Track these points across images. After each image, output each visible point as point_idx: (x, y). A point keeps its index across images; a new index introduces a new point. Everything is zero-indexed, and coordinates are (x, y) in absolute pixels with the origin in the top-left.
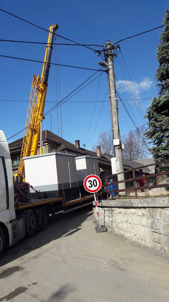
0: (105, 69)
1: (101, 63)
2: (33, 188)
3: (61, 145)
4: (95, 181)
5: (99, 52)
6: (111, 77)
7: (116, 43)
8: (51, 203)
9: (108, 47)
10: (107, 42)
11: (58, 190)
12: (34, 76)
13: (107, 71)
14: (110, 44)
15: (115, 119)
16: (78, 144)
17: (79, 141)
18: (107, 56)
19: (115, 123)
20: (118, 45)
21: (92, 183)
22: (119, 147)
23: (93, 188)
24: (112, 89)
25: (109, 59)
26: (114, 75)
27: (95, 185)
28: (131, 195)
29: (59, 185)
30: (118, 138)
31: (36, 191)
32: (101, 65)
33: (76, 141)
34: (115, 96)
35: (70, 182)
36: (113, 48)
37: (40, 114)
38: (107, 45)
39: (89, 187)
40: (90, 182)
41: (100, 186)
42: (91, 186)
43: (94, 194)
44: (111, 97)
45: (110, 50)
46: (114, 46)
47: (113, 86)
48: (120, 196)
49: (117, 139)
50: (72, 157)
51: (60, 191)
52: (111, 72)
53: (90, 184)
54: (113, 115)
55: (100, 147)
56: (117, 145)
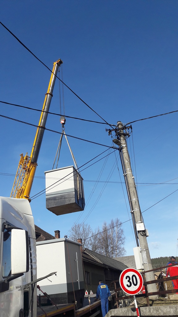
0: (117, 146)
1: (115, 141)
2: (40, 290)
3: (40, 236)
4: (134, 277)
5: (110, 131)
6: (125, 155)
7: (128, 124)
8: (63, 313)
9: (120, 126)
10: (119, 123)
12: (22, 155)
13: (120, 149)
14: (122, 125)
15: (134, 199)
16: (58, 235)
17: (59, 232)
18: (119, 135)
19: (135, 203)
20: (131, 125)
21: (131, 281)
22: (144, 233)
23: (133, 288)
24: (128, 167)
25: (122, 138)
26: (128, 152)
27: (135, 283)
31: (44, 294)
33: (56, 232)
34: (131, 175)
36: (125, 128)
37: (25, 196)
38: (118, 125)
39: (127, 285)
40: (128, 278)
41: (141, 284)
42: (129, 285)
43: (134, 296)
44: (128, 175)
45: (122, 130)
46: (126, 126)
52: (124, 150)
53: (129, 281)
54: (132, 194)
55: (81, 239)
56: (141, 231)
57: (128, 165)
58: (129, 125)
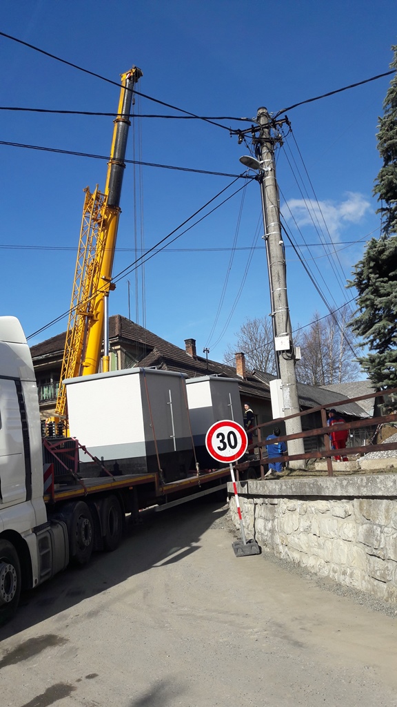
0: (254, 173)
1: (244, 160)
2: (86, 452)
3: (152, 350)
4: (232, 436)
5: (241, 133)
6: (270, 191)
7: (281, 113)
8: (129, 487)
9: (263, 121)
10: (261, 111)
11: (145, 455)
12: (87, 189)
13: (260, 179)
14: (267, 116)
15: (279, 289)
16: (191, 347)
17: (193, 341)
18: (259, 142)
19: (278, 298)
20: (286, 116)
21: (226, 440)
22: (289, 355)
23: (228, 452)
24: (272, 219)
25: (265, 150)
26: (276, 186)
27: (233, 444)
28: (317, 469)
29: (149, 445)
30: (287, 335)
31: (93, 458)
32: (245, 163)
33: (187, 341)
34: (278, 237)
35: (173, 436)
36: (273, 123)
37: (104, 277)
38: (259, 118)
39: (219, 448)
40: (221, 437)
41: (243, 446)
42: (222, 447)
43: (231, 465)
44: (270, 239)
45: (266, 130)
46: (277, 119)
47: (274, 213)
48: (292, 470)
49: (283, 336)
50: (177, 379)
51: (150, 458)
52: (268, 180)
53: (222, 441)
54: (275, 279)
55: (243, 354)
56: (283, 351)
57: (273, 215)
58: (282, 117)
